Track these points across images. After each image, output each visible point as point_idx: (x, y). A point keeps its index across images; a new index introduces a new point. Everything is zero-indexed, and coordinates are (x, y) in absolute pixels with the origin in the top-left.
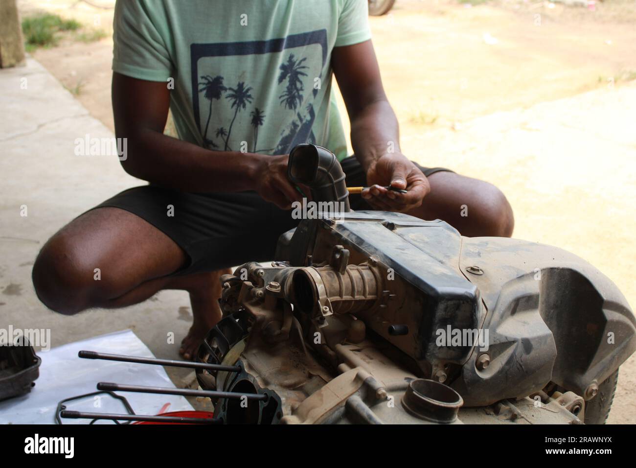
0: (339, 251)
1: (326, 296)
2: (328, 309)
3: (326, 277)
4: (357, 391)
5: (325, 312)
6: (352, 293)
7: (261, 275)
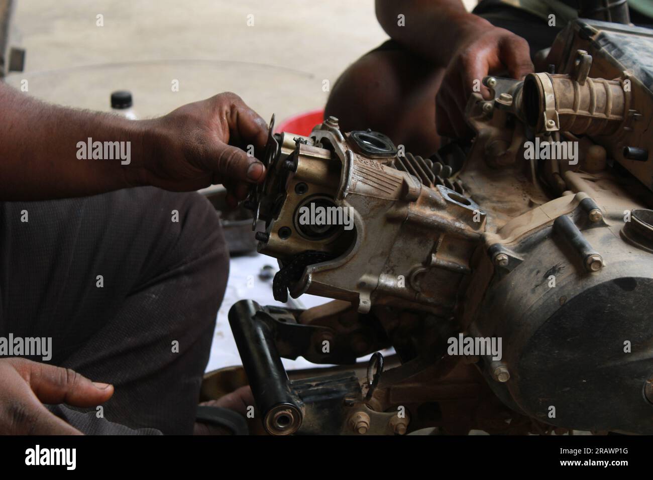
0: (580, 57)
1: (554, 108)
2: (554, 124)
3: (559, 85)
4: (571, 212)
5: (550, 127)
6: (589, 108)
7: (491, 84)
